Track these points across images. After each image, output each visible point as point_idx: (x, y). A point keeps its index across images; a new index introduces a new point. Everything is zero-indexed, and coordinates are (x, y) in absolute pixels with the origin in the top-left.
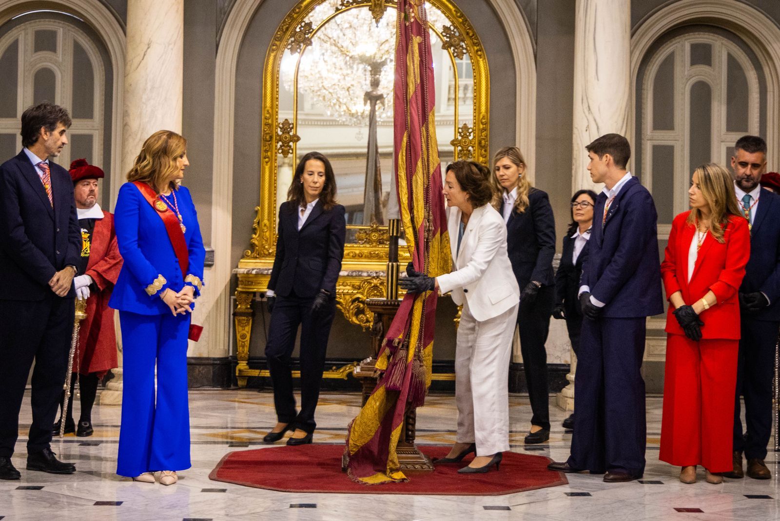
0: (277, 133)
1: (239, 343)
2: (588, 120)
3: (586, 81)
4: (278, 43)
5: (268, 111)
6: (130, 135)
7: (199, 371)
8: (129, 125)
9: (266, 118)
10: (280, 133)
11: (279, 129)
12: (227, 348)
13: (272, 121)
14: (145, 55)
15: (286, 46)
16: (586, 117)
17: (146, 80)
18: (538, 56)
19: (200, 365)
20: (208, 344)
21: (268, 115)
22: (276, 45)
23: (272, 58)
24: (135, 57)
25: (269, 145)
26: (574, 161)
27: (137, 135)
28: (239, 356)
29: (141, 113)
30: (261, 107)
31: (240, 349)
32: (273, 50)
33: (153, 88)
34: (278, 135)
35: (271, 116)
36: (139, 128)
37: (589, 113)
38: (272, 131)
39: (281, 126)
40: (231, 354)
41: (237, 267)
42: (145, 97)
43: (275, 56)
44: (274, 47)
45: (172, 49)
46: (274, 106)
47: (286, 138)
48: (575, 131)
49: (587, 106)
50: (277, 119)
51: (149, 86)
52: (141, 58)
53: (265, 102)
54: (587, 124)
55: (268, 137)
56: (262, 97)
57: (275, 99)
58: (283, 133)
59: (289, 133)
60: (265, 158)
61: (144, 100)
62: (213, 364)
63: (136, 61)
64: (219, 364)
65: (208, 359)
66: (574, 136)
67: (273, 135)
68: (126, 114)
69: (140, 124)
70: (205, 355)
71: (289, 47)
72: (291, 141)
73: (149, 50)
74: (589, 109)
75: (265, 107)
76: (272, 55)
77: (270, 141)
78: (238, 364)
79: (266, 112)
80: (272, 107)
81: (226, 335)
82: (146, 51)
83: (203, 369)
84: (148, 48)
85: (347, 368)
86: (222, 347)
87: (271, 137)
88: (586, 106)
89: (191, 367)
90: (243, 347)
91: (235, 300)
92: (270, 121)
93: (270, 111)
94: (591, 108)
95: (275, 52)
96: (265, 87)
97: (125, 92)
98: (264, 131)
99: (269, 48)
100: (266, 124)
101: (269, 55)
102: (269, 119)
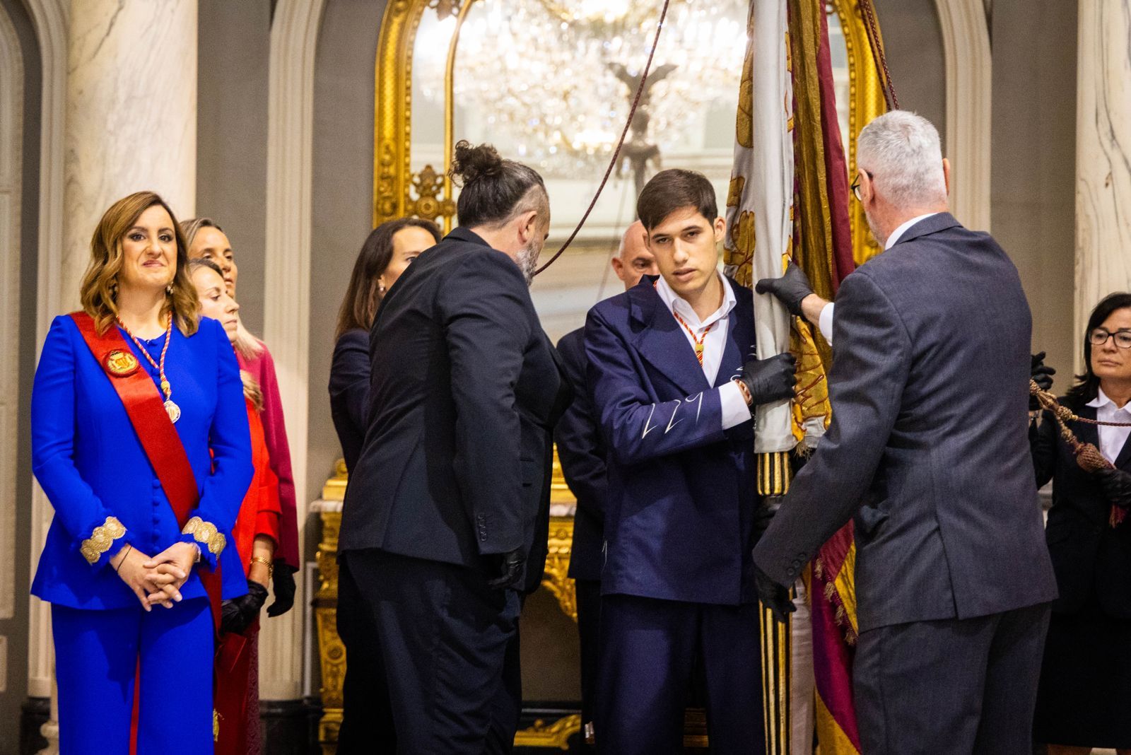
0: (407, 196)
1: (326, 668)
2: (1109, 161)
3: (1105, 73)
5: (387, 147)
6: (80, 204)
8: (77, 182)
9: (383, 164)
10: (415, 196)
11: (412, 189)
12: (298, 679)
13: (397, 169)
14: (112, 25)
15: (426, 2)
16: (1106, 153)
17: (116, 79)
18: (995, 19)
21: (387, 157)
23: (395, 28)
24: (89, 31)
26: (1078, 254)
27: (95, 204)
28: (325, 698)
29: (104, 156)
30: (372, 139)
31: (328, 682)
32: (398, 11)
33: (130, 98)
34: (409, 201)
35: (395, 158)
36: (101, 187)
37: (1113, 146)
38: (396, 193)
39: (417, 180)
40: (307, 692)
41: (320, 497)
42: (112, 119)
43: (403, 25)
44: (401, 5)
45: (173, 11)
46: (401, 136)
47: (428, 207)
48: (1081, 186)
49: (1107, 128)
50: (407, 165)
51: (122, 95)
52: (105, 32)
53: (381, 126)
54: (1107, 172)
55: (387, 206)
56: (373, 117)
57: (401, 119)
58: (422, 196)
59: (434, 196)
61: (110, 126)
62: (268, 718)
63: (93, 39)
64: (281, 716)
66: (1079, 198)
67: (398, 199)
68: (70, 157)
69: (102, 180)
71: (435, 3)
72: (439, 214)
73: (122, 13)
74: (1113, 137)
75: (381, 139)
76: (397, 21)
77: (391, 214)
78: (324, 714)
79: (383, 150)
80: (396, 138)
81: (298, 649)
82: (115, 17)
84: (120, 8)
85: (569, 724)
86: (287, 677)
87: (394, 207)
88: (1104, 128)
90: (335, 675)
91: (316, 572)
92: (392, 170)
93: (392, 148)
94: (1117, 133)
95: (401, 17)
96: (381, 92)
97: (69, 107)
98: (380, 193)
99: (388, 6)
100: (383, 177)
101: (389, 21)
102: (389, 165)
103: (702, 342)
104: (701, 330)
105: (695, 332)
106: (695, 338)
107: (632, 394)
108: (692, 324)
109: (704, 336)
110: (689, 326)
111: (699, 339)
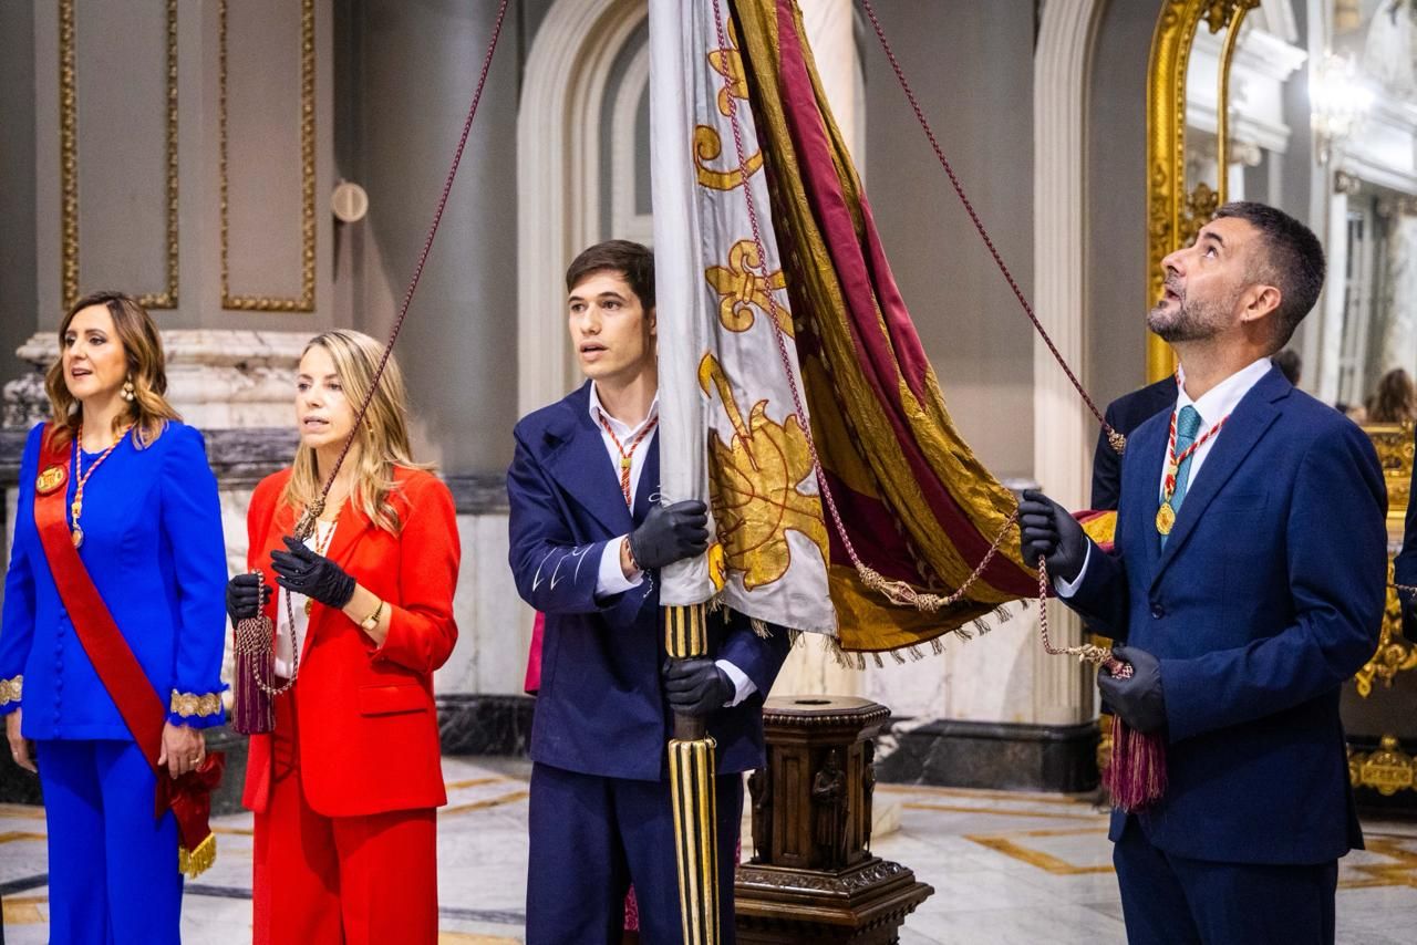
0: (1181, 215)
4: (1178, 9)
5: (1159, 168)
7: (1015, 754)
9: (1154, 185)
10: (1190, 216)
11: (1186, 208)
12: (1079, 705)
13: (1172, 189)
15: (1199, 15)
19: (1016, 739)
20: (1034, 693)
21: (1159, 177)
22: (1174, 14)
23: (1165, 44)
25: (1164, 245)
30: (1145, 158)
32: (1168, 26)
34: (1184, 221)
35: (1168, 177)
38: (1168, 213)
39: (1191, 200)
43: (1175, 43)
44: (1170, 19)
53: (1153, 146)
56: (1146, 137)
57: (1174, 137)
58: (1195, 215)
60: (1155, 275)
62: (1045, 741)
64: (1057, 741)
65: (1034, 727)
67: (1173, 220)
70: (1028, 719)
71: (1207, 14)
75: (1154, 158)
76: (1168, 35)
77: (1165, 234)
78: (1102, 741)
79: (1155, 170)
81: (1075, 676)
83: (1022, 751)
86: (1065, 702)
87: (1168, 228)
89: (997, 744)
92: (1164, 191)
93: (1164, 167)
95: (1173, 31)
98: (1152, 212)
99: (1158, 22)
100: (1157, 198)
101: (1160, 39)
102: (1161, 185)
103: (630, 455)
104: (630, 440)
105: (622, 443)
106: (622, 450)
107: (540, 523)
108: (621, 434)
109: (634, 447)
110: (617, 437)
111: (627, 450)
